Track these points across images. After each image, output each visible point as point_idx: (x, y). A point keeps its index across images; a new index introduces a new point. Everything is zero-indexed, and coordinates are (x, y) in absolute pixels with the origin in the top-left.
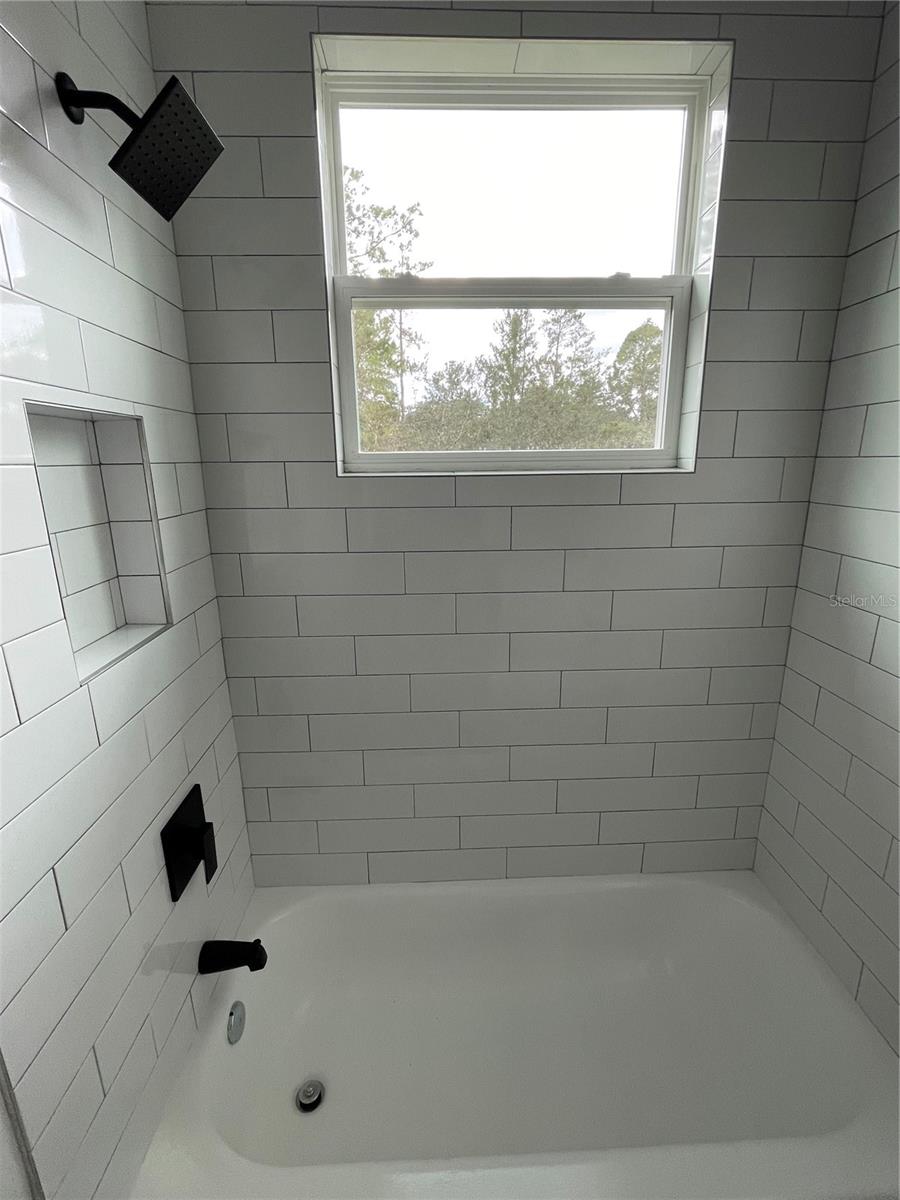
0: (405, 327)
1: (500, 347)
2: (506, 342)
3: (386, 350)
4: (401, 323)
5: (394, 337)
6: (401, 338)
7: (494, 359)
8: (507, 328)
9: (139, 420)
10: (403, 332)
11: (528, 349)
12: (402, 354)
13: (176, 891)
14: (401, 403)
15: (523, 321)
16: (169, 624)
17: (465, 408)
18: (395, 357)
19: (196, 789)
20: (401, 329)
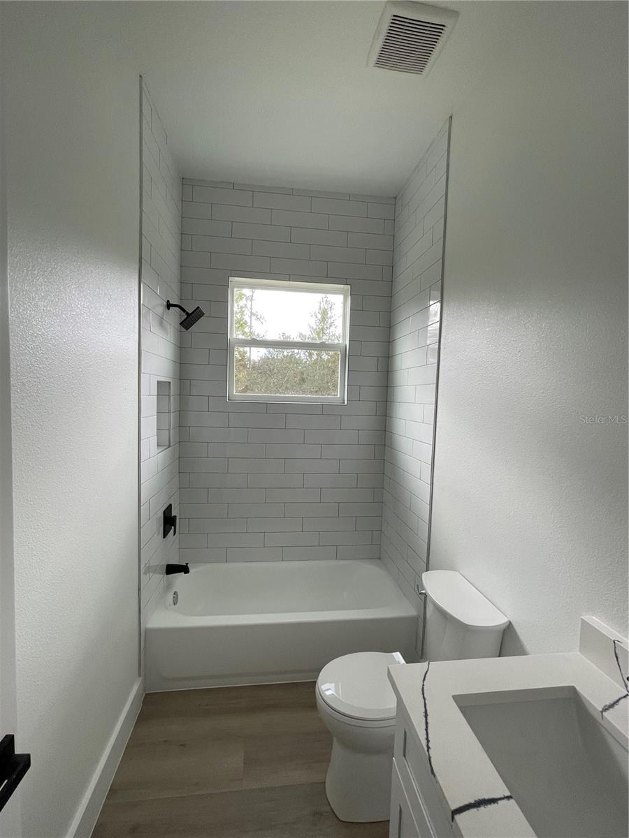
0: (254, 311)
1: (315, 327)
2: (318, 324)
3: (241, 325)
4: (251, 309)
5: (247, 318)
6: (251, 317)
7: (310, 334)
8: (319, 316)
9: (170, 383)
10: (252, 314)
11: (332, 329)
12: (251, 327)
13: (165, 535)
14: (249, 360)
15: (329, 312)
16: (169, 446)
17: (289, 363)
18: (247, 330)
19: (171, 505)
20: (251, 313)
